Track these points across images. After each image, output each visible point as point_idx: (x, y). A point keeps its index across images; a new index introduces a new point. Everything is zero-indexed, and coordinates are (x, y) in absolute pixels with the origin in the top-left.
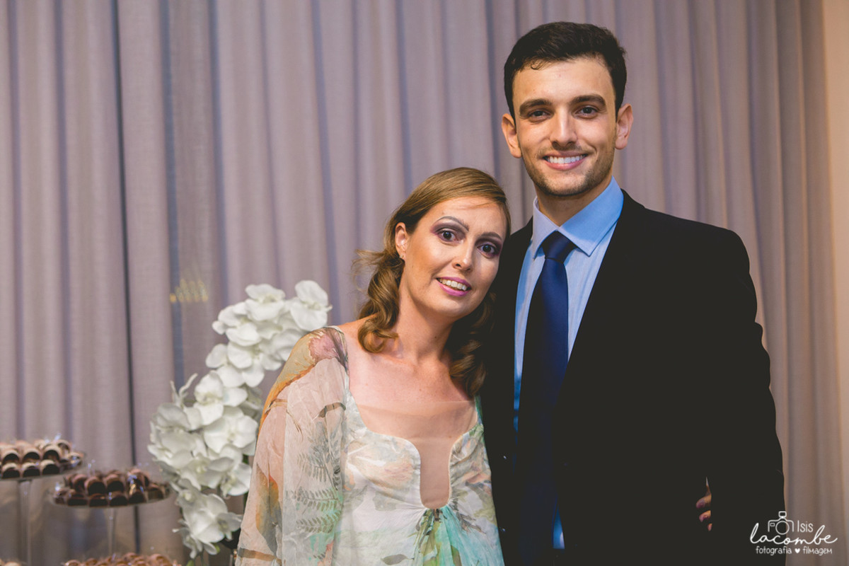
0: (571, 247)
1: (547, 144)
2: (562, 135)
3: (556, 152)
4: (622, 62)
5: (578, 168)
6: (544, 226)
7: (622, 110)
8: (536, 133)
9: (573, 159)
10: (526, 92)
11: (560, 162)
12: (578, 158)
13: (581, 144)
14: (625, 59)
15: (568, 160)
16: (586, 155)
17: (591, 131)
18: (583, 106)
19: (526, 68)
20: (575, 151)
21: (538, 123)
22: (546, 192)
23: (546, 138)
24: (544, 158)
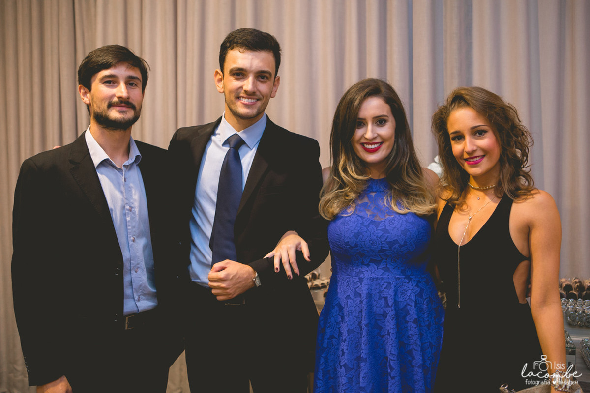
0: (243, 143)
1: (242, 91)
2: (249, 87)
3: (245, 96)
4: (279, 54)
5: (254, 106)
7: (276, 79)
8: (235, 84)
9: (253, 101)
10: (234, 63)
11: (245, 101)
12: (255, 100)
13: (258, 93)
14: (281, 53)
15: (250, 100)
16: (258, 100)
17: (263, 88)
18: (261, 76)
20: (255, 97)
21: (237, 79)
22: (235, 114)
23: (241, 88)
24: (238, 98)
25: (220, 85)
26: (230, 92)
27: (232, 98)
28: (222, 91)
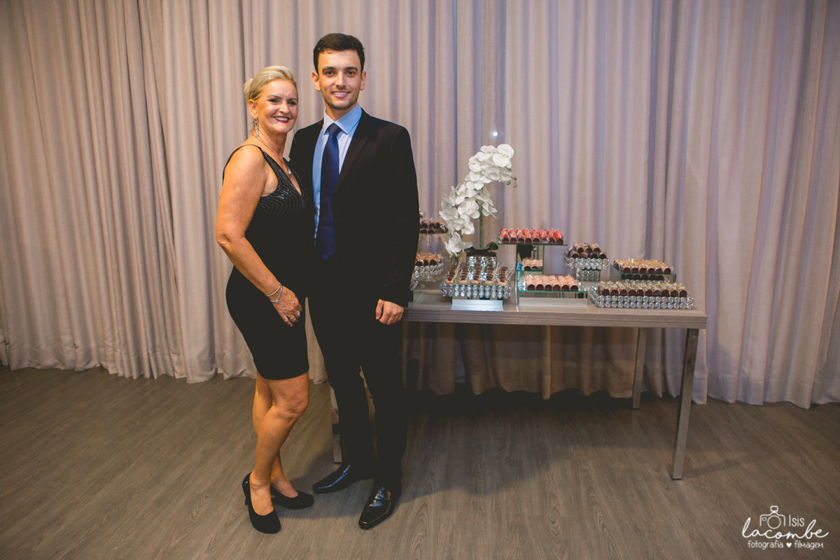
0: (339, 130)
1: (335, 87)
2: (340, 82)
3: (337, 90)
4: (363, 53)
5: (346, 98)
6: (328, 122)
7: (363, 74)
8: (328, 81)
9: (344, 94)
10: (325, 63)
11: (339, 94)
12: (346, 94)
13: (347, 87)
15: (342, 94)
16: (349, 93)
17: (352, 82)
18: (349, 71)
19: (325, 52)
20: (345, 90)
21: (330, 77)
22: (332, 106)
23: (334, 84)
24: (333, 93)
25: (317, 84)
26: (326, 89)
27: (328, 93)
28: (319, 89)
